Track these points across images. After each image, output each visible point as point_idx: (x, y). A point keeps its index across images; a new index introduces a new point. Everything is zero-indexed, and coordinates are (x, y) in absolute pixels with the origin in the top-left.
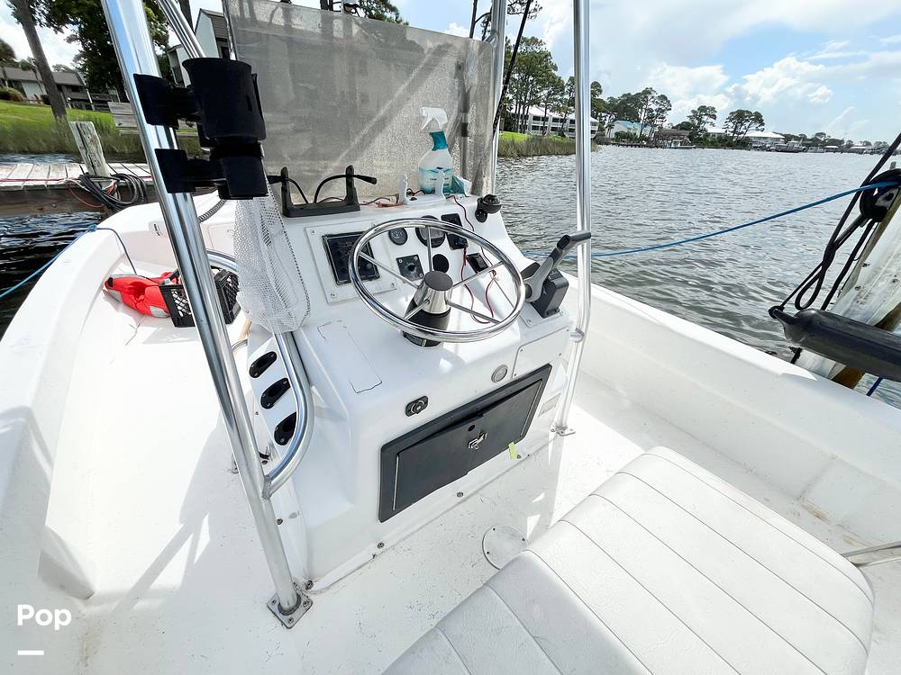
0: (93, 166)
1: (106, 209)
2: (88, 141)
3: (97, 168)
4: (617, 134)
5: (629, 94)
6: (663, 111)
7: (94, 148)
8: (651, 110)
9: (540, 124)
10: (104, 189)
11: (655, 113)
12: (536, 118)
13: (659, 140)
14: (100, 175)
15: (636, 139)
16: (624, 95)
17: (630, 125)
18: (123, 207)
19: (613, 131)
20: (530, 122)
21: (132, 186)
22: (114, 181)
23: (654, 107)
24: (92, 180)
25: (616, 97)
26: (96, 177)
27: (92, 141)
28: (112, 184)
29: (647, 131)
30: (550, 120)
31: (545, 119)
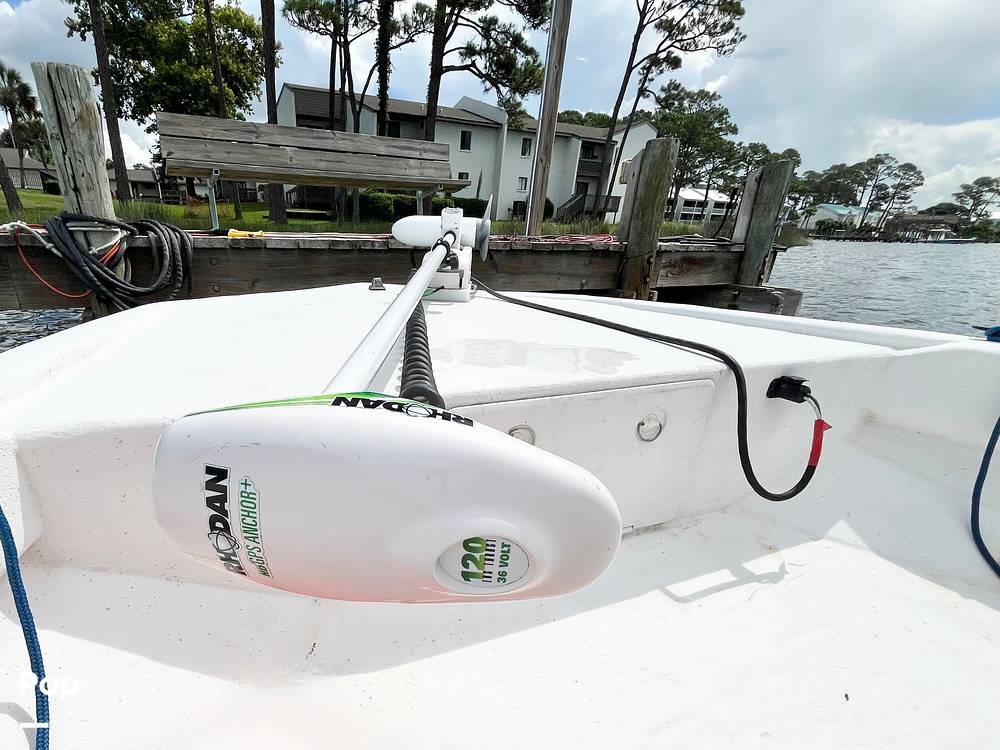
0: (76, 189)
1: (94, 301)
2: (71, 118)
3: (85, 194)
4: (820, 223)
5: (844, 165)
6: (908, 187)
7: (83, 139)
8: (883, 187)
9: (695, 211)
10: (94, 250)
11: (891, 191)
12: (689, 203)
13: (896, 230)
14: (90, 213)
15: (854, 230)
16: (834, 167)
17: (843, 210)
18: (134, 300)
19: (813, 220)
20: (680, 209)
21: (161, 249)
22: (121, 234)
23: (890, 182)
24: (73, 226)
25: (819, 171)
26: (81, 218)
27: (80, 117)
28: (117, 238)
29: (873, 218)
30: (711, 205)
31: (703, 204)
